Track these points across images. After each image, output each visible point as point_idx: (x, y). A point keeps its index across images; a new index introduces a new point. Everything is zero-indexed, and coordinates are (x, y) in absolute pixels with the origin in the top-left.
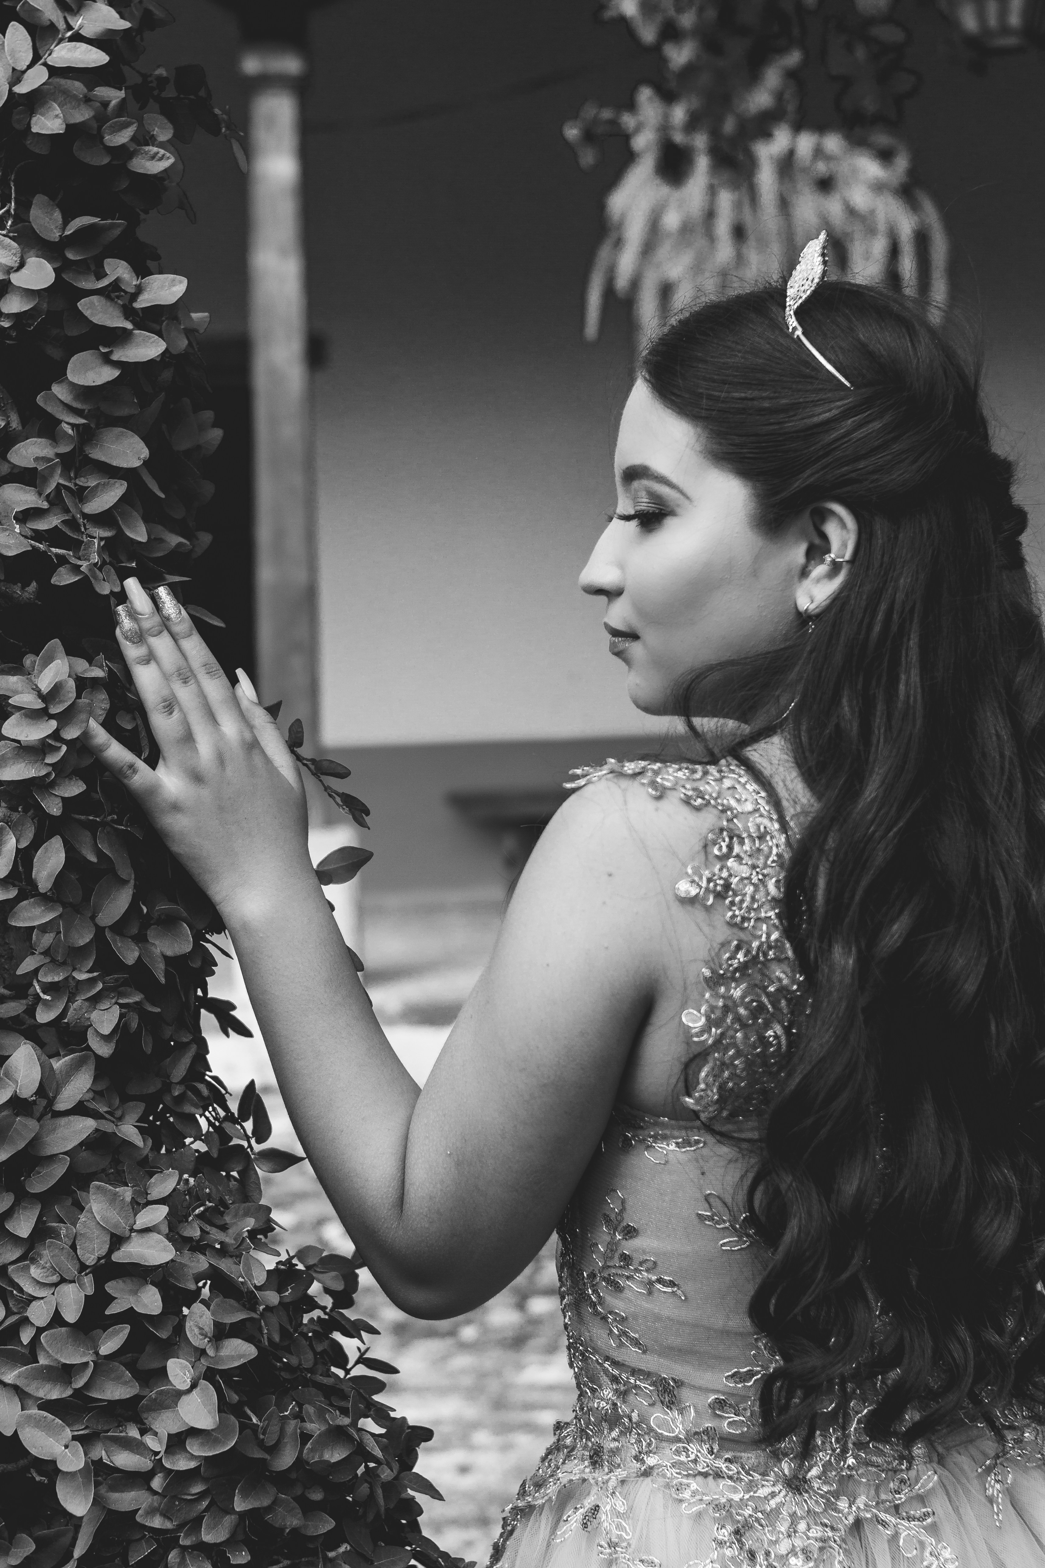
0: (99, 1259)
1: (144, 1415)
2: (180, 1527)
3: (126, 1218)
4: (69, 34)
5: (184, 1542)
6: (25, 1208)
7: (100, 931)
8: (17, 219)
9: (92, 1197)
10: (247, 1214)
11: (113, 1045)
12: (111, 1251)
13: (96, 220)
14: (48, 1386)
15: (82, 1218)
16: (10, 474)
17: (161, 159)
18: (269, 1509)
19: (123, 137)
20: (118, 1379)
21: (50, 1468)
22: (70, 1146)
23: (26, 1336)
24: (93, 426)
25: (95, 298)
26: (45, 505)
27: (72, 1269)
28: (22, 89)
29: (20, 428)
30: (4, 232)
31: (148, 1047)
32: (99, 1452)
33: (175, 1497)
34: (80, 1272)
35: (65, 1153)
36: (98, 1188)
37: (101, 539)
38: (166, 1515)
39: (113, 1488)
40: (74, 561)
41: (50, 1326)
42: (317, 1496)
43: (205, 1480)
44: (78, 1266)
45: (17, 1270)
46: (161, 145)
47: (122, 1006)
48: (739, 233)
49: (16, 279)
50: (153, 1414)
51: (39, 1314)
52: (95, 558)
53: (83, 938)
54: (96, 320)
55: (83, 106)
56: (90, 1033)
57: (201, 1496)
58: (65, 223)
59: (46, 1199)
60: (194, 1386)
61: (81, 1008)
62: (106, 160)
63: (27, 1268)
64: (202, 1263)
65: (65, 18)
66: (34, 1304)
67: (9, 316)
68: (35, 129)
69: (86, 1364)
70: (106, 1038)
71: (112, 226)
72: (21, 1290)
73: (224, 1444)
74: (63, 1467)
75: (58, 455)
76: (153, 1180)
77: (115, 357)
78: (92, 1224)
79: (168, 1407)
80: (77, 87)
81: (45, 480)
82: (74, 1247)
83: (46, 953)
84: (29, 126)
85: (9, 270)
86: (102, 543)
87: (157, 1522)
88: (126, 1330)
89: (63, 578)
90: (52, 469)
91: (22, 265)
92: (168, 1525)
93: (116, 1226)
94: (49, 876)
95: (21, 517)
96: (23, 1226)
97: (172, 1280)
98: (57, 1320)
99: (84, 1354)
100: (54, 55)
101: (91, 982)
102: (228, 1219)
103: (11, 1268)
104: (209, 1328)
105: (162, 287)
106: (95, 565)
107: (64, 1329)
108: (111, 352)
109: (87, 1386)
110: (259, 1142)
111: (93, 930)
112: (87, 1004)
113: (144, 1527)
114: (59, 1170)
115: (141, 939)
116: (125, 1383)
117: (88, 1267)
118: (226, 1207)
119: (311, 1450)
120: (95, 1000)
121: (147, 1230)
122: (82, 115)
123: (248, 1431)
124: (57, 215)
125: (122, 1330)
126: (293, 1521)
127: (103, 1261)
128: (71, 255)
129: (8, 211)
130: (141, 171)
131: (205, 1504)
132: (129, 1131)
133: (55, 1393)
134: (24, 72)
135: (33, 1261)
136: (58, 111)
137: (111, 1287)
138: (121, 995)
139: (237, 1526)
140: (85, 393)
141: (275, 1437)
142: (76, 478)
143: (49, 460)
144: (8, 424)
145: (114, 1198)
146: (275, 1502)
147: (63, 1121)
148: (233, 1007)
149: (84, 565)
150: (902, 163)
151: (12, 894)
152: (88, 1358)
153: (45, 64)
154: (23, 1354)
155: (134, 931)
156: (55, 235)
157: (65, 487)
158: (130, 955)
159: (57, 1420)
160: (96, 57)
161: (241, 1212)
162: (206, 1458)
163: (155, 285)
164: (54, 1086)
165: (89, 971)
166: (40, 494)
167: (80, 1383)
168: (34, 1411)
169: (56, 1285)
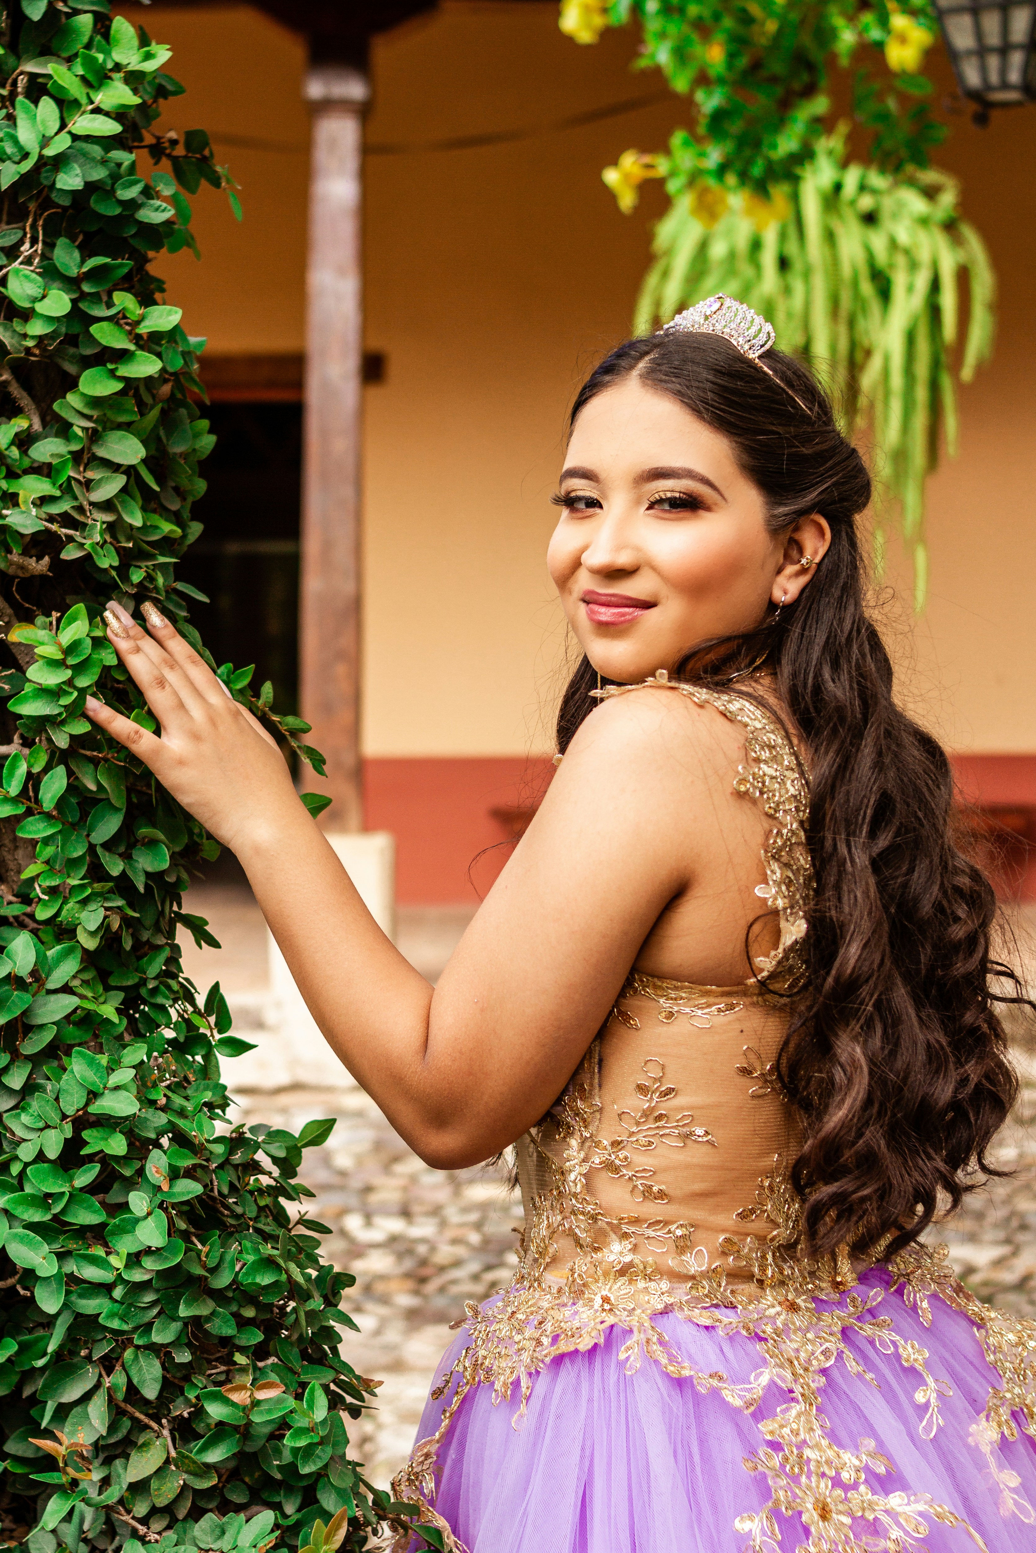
0: (78, 1110)
1: (109, 1239)
2: (135, 1329)
3: (101, 1078)
4: (90, 107)
5: (137, 1342)
6: (18, 1067)
7: (92, 848)
8: (44, 257)
9: (74, 1060)
10: (206, 1088)
11: (98, 940)
12: (87, 1104)
13: (107, 260)
14: (31, 1211)
15: (65, 1077)
16: (31, 467)
17: (163, 211)
18: (208, 1319)
19: (132, 193)
20: (89, 1208)
21: (30, 1276)
22: (57, 1017)
23: (15, 1169)
24: (100, 429)
25: (104, 324)
26: (58, 493)
27: (55, 1118)
28: (49, 152)
29: (41, 430)
30: (32, 268)
31: (128, 944)
32: (71, 1267)
33: (131, 1305)
34: (62, 1120)
35: (53, 1023)
36: (79, 1052)
37: (104, 523)
38: (123, 1319)
39: (81, 1296)
40: (79, 539)
41: (34, 1162)
42: (249, 1313)
43: (157, 1291)
44: (60, 1115)
45: (11, 1116)
46: (165, 199)
47: (107, 909)
48: (784, 264)
49: (39, 307)
50: (116, 1238)
51: (26, 1153)
52: (98, 538)
53: (78, 851)
54: (105, 342)
55: (99, 166)
56: (79, 930)
57: (154, 1304)
58: (83, 262)
59: (36, 1060)
60: (149, 1214)
61: (73, 909)
62: (118, 211)
63: (19, 1115)
64: (161, 1119)
65: (88, 94)
66: (23, 1145)
67: (33, 337)
68: (59, 185)
69: (63, 1193)
70: (93, 934)
71: (121, 266)
72: (13, 1134)
73: (172, 1260)
74: (40, 1273)
75: (70, 452)
76: (125, 1051)
77: (119, 373)
78: (72, 1082)
79: (128, 1232)
80: (96, 151)
81: (59, 472)
82: (57, 1099)
83: (47, 862)
84: (54, 183)
85: (35, 300)
86: (104, 526)
87: (115, 1324)
88: (97, 1167)
89: (70, 553)
90: (64, 463)
91: (44, 297)
92: (125, 1327)
93: (93, 1083)
94: (52, 798)
95: (38, 503)
96: (16, 1080)
97: (137, 1130)
98: (41, 1157)
99: (62, 1186)
100: (77, 125)
101: (82, 887)
102: (189, 1092)
103: (5, 1115)
104: (165, 1169)
105: (161, 316)
106: (97, 544)
107: (46, 1165)
108: (116, 369)
109: (63, 1211)
110: (220, 1032)
111: (87, 845)
112: (77, 906)
113: (105, 1328)
114: (47, 1037)
115: (127, 857)
116: (95, 1212)
117: (68, 1117)
118: (189, 1082)
119: (246, 1274)
120: (84, 902)
121: (117, 1088)
122: (99, 174)
123: (193, 1254)
124: (77, 254)
125: (94, 1167)
126: (229, 1330)
127: (81, 1113)
128: (86, 288)
129: (36, 251)
130: (146, 220)
131: (155, 1311)
132: (108, 1011)
133: (37, 1216)
134: (52, 138)
135: (24, 1109)
136: (78, 171)
137: (86, 1135)
138: (106, 899)
139: (181, 1331)
140: (96, 402)
141: (217, 1261)
142: (85, 471)
143: (62, 456)
144: (31, 426)
145: (91, 1063)
146: (213, 1313)
147: (53, 997)
148: (206, 923)
149: (88, 543)
150: (948, 199)
151: (21, 810)
152: (66, 1189)
153: (70, 132)
154: (12, 1184)
155: (122, 849)
156: (74, 272)
157: (75, 479)
158: (115, 867)
159: (38, 1238)
160: (112, 128)
161: (202, 1087)
162: (158, 1271)
163: (156, 314)
164: (47, 968)
165: (81, 879)
166: (54, 484)
167: (57, 1209)
168: (20, 1230)
169: (42, 1130)
